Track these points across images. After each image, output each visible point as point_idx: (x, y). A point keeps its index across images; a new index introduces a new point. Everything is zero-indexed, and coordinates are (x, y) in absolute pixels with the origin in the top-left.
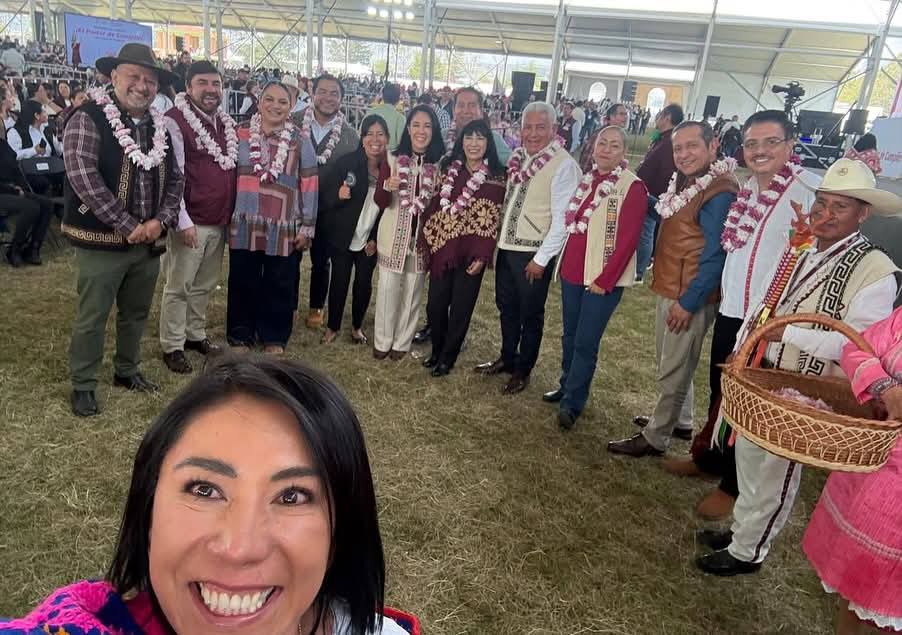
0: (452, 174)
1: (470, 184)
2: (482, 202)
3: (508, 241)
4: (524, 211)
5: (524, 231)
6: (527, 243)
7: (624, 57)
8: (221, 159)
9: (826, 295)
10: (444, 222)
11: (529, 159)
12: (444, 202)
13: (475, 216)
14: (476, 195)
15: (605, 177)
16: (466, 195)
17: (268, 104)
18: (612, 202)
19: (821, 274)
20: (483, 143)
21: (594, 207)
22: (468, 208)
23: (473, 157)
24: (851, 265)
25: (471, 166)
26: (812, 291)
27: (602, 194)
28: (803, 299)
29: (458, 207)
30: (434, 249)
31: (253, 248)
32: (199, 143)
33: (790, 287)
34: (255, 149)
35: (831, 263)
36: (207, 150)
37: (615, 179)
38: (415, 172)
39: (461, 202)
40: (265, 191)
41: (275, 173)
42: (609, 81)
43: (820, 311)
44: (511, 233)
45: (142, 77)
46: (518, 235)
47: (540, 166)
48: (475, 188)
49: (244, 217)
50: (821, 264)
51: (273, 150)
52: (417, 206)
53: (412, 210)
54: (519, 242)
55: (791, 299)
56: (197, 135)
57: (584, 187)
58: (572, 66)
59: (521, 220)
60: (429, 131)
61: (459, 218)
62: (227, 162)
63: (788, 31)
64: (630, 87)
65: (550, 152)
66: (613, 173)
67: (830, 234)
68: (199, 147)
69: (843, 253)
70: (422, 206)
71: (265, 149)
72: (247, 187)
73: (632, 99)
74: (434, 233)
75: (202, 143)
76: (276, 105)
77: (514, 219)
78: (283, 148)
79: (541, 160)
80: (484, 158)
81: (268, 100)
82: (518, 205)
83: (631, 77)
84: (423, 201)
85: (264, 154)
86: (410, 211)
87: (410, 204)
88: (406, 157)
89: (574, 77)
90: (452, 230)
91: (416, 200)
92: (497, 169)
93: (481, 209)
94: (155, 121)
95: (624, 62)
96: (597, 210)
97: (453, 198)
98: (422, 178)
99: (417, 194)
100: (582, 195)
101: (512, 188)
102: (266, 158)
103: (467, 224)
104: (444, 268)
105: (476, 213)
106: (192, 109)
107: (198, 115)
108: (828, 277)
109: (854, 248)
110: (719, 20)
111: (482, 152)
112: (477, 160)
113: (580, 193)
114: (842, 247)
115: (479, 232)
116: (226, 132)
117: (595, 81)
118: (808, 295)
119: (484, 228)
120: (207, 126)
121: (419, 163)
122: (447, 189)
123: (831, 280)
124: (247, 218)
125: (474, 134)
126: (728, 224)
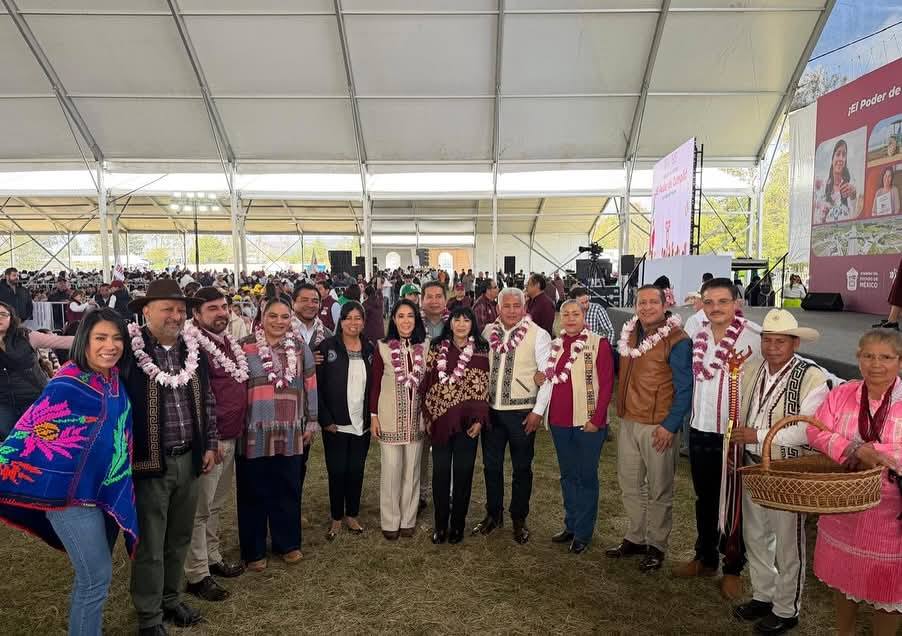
0: (444, 351)
1: (462, 357)
2: (475, 371)
3: (503, 403)
4: (515, 374)
5: (517, 392)
6: (520, 402)
7: (414, 229)
8: (238, 372)
9: (788, 402)
10: (443, 392)
11: (507, 333)
12: (441, 374)
13: (471, 384)
14: (469, 365)
15: (574, 339)
16: (460, 366)
17: (271, 320)
18: (588, 356)
19: (779, 388)
20: (468, 325)
21: (572, 361)
22: (463, 378)
23: (461, 335)
24: (799, 379)
25: (459, 344)
26: (778, 401)
27: (577, 350)
28: (773, 408)
29: (456, 377)
30: (435, 417)
31: (272, 454)
32: (216, 363)
33: (760, 400)
34: (266, 360)
35: (785, 380)
36: (224, 368)
37: (584, 338)
38: (405, 352)
39: (458, 374)
40: (280, 397)
41: (289, 378)
42: (403, 250)
43: (787, 414)
44: (506, 395)
45: (175, 309)
46: (513, 396)
47: (521, 337)
48: (467, 360)
49: (261, 427)
50: (777, 381)
51: (284, 358)
52: (412, 381)
53: (408, 384)
54: (513, 402)
55: (764, 408)
56: (213, 356)
57: (557, 348)
58: (376, 240)
59: (514, 383)
60: (412, 320)
61: (458, 388)
62: (242, 374)
63: (542, 201)
64: (423, 254)
65: (525, 325)
66: (582, 333)
67: (778, 360)
68: (217, 367)
69: (790, 371)
70: (416, 380)
71: (276, 358)
72: (262, 396)
73: (427, 264)
74: (433, 403)
75: (220, 363)
76: (280, 320)
77: (507, 383)
78: (292, 356)
79: (520, 332)
80: (469, 336)
81: (272, 317)
82: (508, 371)
83: (422, 245)
84: (417, 375)
85: (276, 362)
86: (406, 385)
87: (406, 379)
88: (396, 341)
89: (376, 248)
90: (452, 399)
91: (410, 375)
92: (481, 345)
93: (474, 378)
94: (188, 346)
95: (414, 233)
96: (576, 362)
97: (449, 371)
98: (414, 356)
99: (410, 369)
100: (557, 355)
101: (497, 359)
102: (279, 365)
103: (464, 392)
104: (451, 433)
105: (471, 382)
106: (204, 334)
107: (211, 339)
108: (786, 390)
109: (797, 367)
110: (499, 196)
111: (468, 331)
112: (463, 338)
113: (554, 353)
114: (788, 368)
115: (476, 396)
116: (232, 348)
117: (389, 251)
118: (776, 404)
119: (479, 393)
120: (219, 345)
121: (407, 344)
122: (442, 363)
123: (788, 391)
124: (264, 426)
125: (462, 317)
126: (696, 359)
